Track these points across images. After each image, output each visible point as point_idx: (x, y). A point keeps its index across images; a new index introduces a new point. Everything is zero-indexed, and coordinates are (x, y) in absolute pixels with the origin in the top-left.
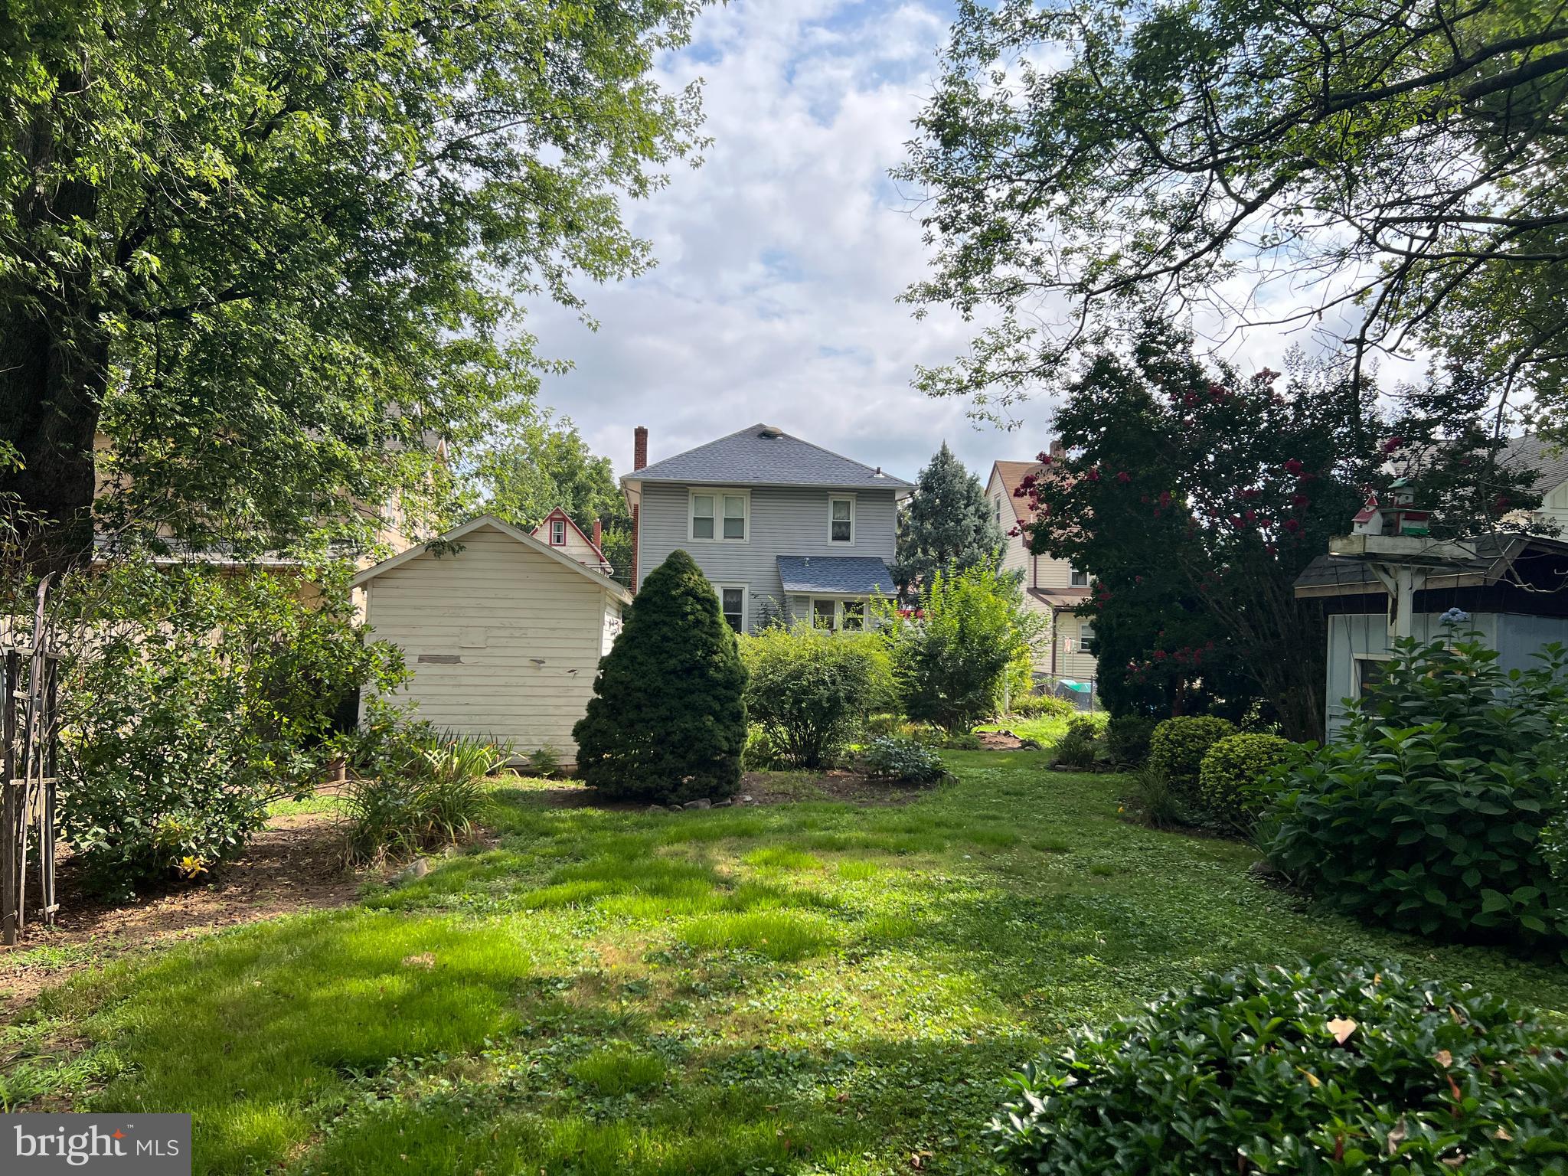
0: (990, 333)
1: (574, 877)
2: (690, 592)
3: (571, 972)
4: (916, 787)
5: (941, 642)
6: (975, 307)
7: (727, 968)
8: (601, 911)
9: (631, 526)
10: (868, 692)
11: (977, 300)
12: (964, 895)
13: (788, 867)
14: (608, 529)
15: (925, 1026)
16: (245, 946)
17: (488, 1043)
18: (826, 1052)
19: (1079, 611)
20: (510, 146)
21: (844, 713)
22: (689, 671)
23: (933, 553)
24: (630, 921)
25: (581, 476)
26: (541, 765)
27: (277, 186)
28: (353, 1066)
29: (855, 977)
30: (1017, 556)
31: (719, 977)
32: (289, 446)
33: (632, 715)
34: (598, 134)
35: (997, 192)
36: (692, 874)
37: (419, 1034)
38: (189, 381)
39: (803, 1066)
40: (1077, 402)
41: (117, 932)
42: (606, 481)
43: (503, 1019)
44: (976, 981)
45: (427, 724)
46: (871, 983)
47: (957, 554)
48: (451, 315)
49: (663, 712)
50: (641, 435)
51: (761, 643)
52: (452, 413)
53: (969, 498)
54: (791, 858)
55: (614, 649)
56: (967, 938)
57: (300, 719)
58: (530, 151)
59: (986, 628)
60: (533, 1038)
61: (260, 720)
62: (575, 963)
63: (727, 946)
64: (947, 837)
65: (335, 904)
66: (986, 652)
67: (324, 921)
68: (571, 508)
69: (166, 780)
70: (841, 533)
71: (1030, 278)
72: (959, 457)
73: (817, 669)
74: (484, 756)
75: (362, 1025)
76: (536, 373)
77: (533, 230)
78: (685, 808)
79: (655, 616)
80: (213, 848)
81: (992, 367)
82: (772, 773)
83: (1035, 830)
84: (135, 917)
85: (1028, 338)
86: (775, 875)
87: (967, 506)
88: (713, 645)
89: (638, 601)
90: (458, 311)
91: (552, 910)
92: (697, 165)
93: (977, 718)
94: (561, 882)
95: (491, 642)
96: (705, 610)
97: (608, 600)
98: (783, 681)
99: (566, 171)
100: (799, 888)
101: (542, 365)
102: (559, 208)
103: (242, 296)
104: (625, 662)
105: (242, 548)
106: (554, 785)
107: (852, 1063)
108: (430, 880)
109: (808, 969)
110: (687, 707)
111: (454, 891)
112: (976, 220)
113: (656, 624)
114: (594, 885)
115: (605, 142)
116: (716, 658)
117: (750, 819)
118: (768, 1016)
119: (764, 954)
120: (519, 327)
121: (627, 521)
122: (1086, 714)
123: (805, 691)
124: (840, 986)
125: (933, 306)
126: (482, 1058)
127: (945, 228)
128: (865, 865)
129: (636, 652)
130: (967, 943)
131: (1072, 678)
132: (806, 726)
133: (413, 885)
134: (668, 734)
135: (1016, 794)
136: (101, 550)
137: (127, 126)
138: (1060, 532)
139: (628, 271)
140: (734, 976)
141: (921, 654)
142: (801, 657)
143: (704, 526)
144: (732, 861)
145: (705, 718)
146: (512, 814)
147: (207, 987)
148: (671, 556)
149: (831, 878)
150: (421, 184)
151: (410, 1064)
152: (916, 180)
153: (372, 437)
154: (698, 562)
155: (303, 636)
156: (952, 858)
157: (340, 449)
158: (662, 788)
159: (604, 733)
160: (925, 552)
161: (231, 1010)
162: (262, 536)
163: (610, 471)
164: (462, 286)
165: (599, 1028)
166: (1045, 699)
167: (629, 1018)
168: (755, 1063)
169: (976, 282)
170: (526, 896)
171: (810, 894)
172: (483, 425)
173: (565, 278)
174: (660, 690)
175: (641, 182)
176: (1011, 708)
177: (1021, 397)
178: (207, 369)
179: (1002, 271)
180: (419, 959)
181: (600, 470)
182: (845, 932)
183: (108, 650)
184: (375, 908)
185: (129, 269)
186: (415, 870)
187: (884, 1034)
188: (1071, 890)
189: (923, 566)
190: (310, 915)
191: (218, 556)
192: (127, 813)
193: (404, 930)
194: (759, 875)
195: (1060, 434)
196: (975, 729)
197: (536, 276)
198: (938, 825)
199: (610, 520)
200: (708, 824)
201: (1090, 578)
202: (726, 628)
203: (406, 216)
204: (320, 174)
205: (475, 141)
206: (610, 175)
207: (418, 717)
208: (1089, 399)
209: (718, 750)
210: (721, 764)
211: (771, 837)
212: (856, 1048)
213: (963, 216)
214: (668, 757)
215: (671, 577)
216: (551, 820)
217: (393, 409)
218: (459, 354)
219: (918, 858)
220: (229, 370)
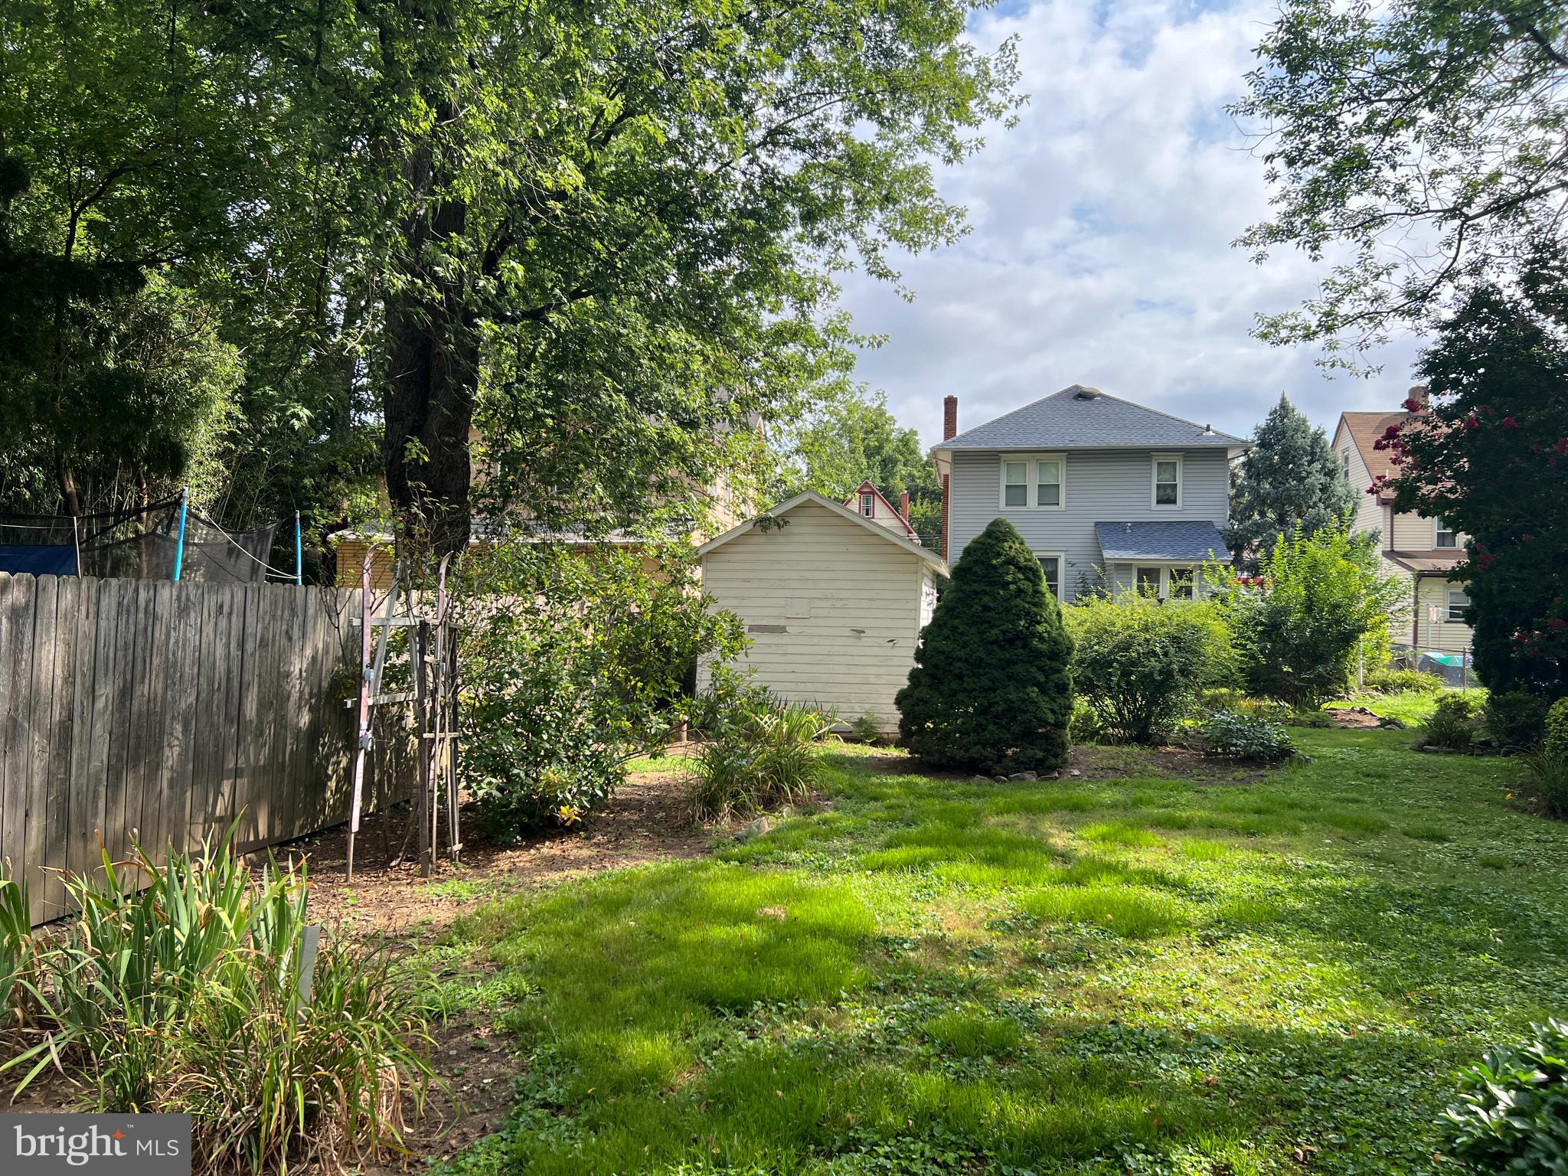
0: (1342, 273)
1: (909, 842)
2: (1011, 561)
3: (914, 934)
4: (1261, 766)
5: (1286, 611)
6: (1324, 244)
7: (1071, 940)
8: (939, 877)
9: (939, 496)
10: (1204, 664)
11: (1326, 238)
12: (1328, 882)
13: (1126, 844)
14: (914, 500)
15: (1296, 1016)
16: (618, 888)
17: (844, 995)
18: (1187, 1034)
19: (1453, 575)
20: (827, 126)
21: (1177, 686)
22: (1011, 642)
23: (1271, 515)
24: (968, 888)
25: (888, 449)
26: (863, 732)
27: (618, 188)
28: (724, 1006)
29: (1211, 958)
30: (1370, 516)
31: (1065, 949)
32: (630, 432)
33: (954, 685)
34: (912, 104)
35: (1352, 117)
36: (1025, 845)
37: (780, 980)
38: (544, 375)
39: (1164, 1045)
40: (1450, 343)
41: (510, 871)
42: (913, 452)
43: (856, 973)
44: (1350, 973)
45: (765, 690)
46: (1233, 967)
47: (1300, 516)
48: (772, 299)
49: (985, 682)
50: (951, 404)
51: (1083, 613)
52: (773, 394)
53: (1313, 454)
54: (1130, 835)
55: (934, 619)
56: (1335, 928)
57: (652, 683)
58: (845, 128)
59: (1338, 596)
60: (885, 994)
61: (619, 683)
62: (917, 925)
63: (1070, 919)
64: (1303, 820)
65: (689, 855)
66: (1338, 622)
67: (683, 871)
68: (878, 481)
69: (545, 737)
70: (1167, 496)
71: (1395, 207)
72: (1301, 410)
73: (1147, 640)
74: (811, 722)
75: (727, 969)
76: (851, 349)
77: (849, 207)
78: (1010, 780)
79: (975, 586)
80: (584, 799)
81: (1345, 309)
82: (1100, 748)
83: (1406, 816)
84: (523, 858)
85: (1389, 274)
86: (1114, 851)
87: (1310, 463)
88: (1036, 614)
89: (957, 572)
90: (778, 293)
91: (890, 871)
92: (1012, 125)
93: (1327, 693)
94: (897, 846)
95: (814, 612)
96: (1027, 579)
97: (925, 571)
98: (1110, 653)
99: (880, 145)
100: (1142, 866)
101: (857, 340)
102: (876, 182)
103: (586, 295)
104: (946, 632)
105: (592, 528)
106: (878, 752)
107: (1218, 1047)
108: (773, 838)
109: (1158, 947)
110: (1010, 678)
111: (796, 849)
112: (1327, 150)
113: (976, 593)
114: (927, 850)
115: (920, 111)
116: (1040, 628)
117: (1079, 793)
118: (1121, 992)
119: (1109, 929)
120: (835, 305)
121: (933, 492)
122: (1458, 690)
123: (1133, 663)
124: (1195, 968)
125: (1274, 248)
126: (839, 1008)
127: (1291, 162)
128: (1214, 845)
129: (957, 622)
130: (1334, 931)
131: (1439, 650)
132: (1135, 700)
133: (758, 841)
134: (991, 704)
135: (1379, 777)
136: (476, 532)
137: (494, 147)
138: (1430, 487)
139: (942, 240)
140: (1081, 949)
141: (1262, 624)
142: (1129, 627)
143: (1016, 495)
144: (1065, 834)
145: (1029, 689)
146: (841, 780)
147: (590, 923)
148: (991, 525)
149: (1176, 856)
150: (744, 173)
151: (774, 1009)
152: (1258, 114)
153: (703, 420)
154: (1018, 531)
155: (655, 607)
156: (1311, 842)
157: (676, 433)
158: (986, 758)
159: (925, 702)
160: (1262, 514)
161: (613, 945)
162: (610, 516)
163: (917, 442)
164: (783, 270)
165: (950, 990)
166: (1407, 673)
167: (978, 983)
168: (1112, 1038)
169: (1326, 217)
170: (863, 857)
171: (1154, 872)
172: (803, 404)
173: (881, 252)
174: (981, 659)
175: (955, 147)
176: (1365, 683)
177: (1381, 340)
178: (560, 364)
179: (1356, 203)
180: (771, 911)
181: (907, 442)
182: (1196, 912)
183: (495, 621)
184: (727, 860)
185: (498, 278)
186: (758, 827)
187: (1251, 1021)
188: (1456, 883)
189: (1258, 530)
190: (668, 865)
191: (571, 535)
192: (512, 765)
193: (755, 884)
194: (1097, 850)
195: (1428, 379)
196: (1325, 706)
197: (852, 252)
198: (1292, 806)
199: (917, 491)
200: (1038, 797)
201: (1462, 538)
202: (1048, 596)
203: (731, 205)
204: (651, 173)
205: (793, 125)
206: (921, 143)
207: (756, 681)
208: (1465, 338)
209: (1043, 722)
210: (1046, 737)
211: (1105, 812)
212: (1219, 1032)
213: (1312, 147)
214: (991, 727)
215: (992, 546)
216: (880, 785)
217: (721, 392)
218: (781, 335)
219: (1270, 840)
220: (579, 364)
